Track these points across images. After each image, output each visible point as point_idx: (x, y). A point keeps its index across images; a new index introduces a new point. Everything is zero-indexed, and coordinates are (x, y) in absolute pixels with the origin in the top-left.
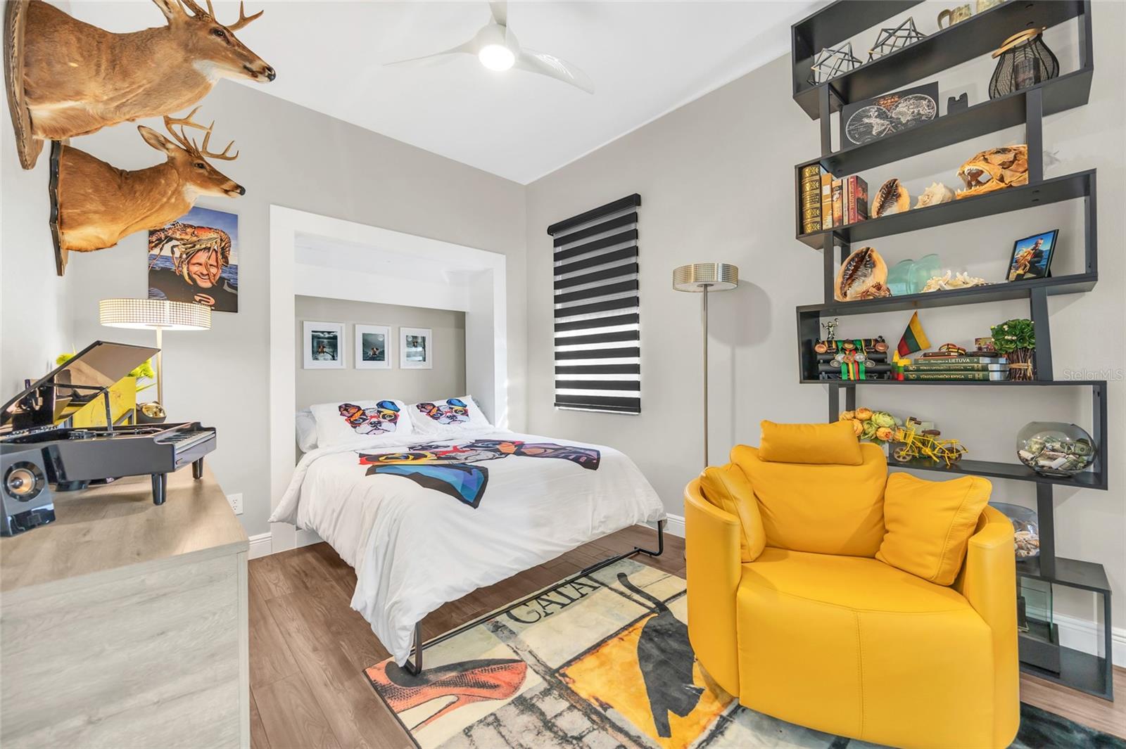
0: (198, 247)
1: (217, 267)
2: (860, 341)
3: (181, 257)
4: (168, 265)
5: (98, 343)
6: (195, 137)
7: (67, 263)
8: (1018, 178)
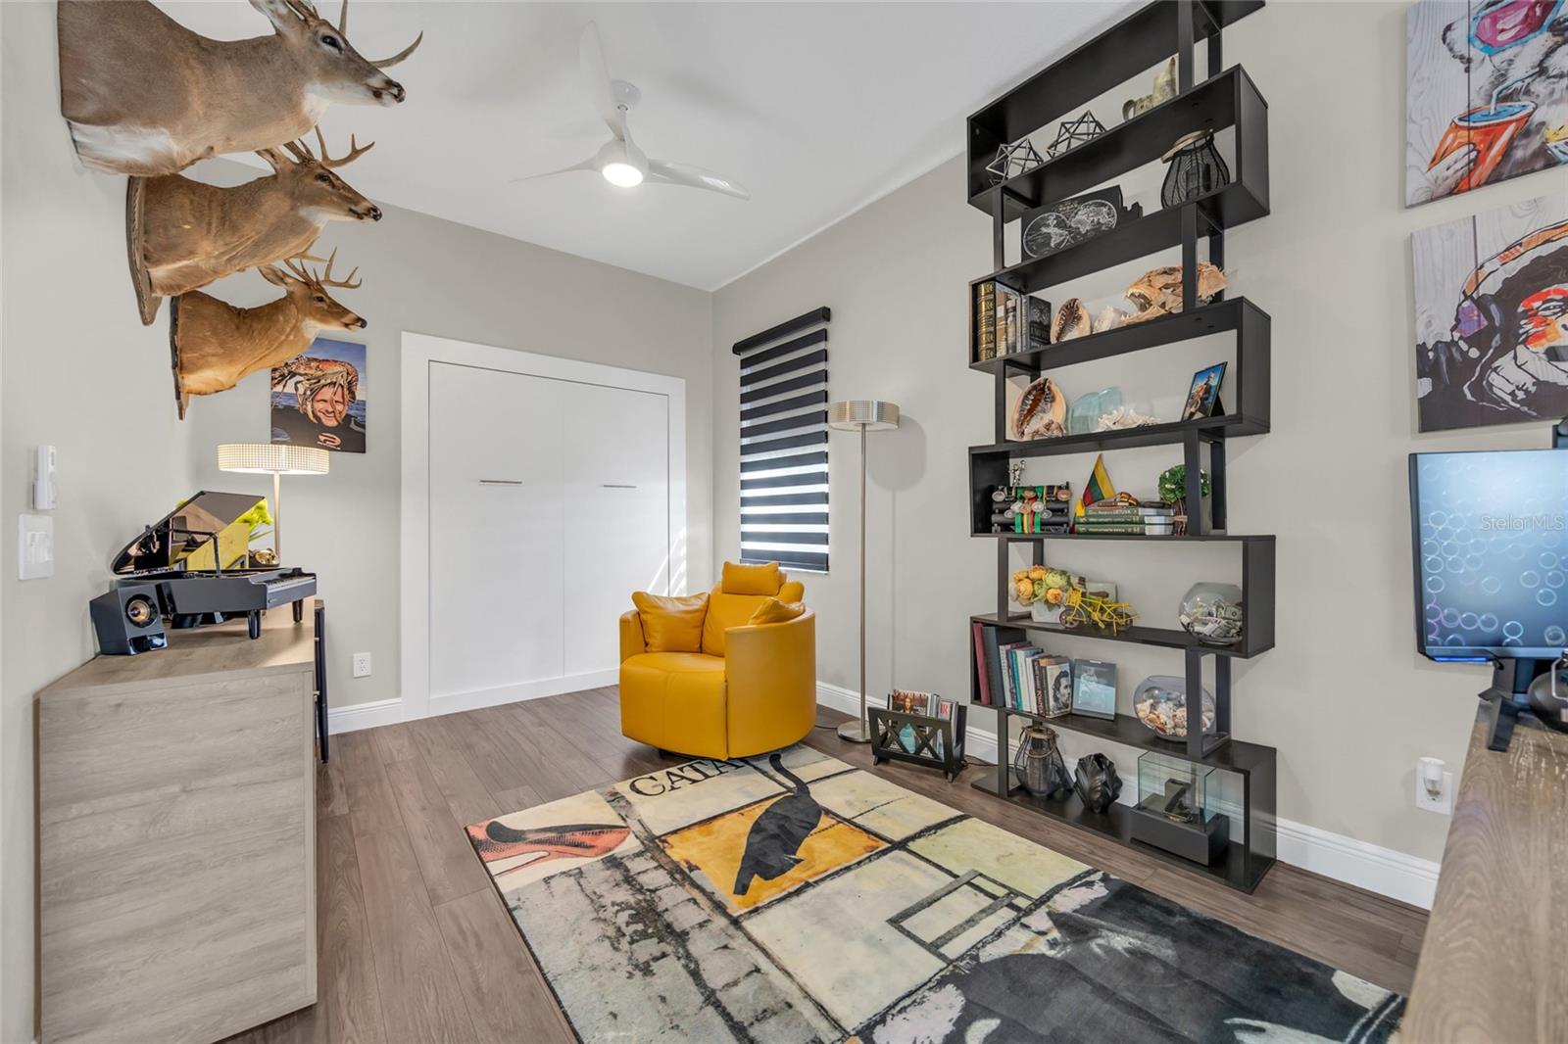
0: (323, 382)
1: (343, 403)
2: (1043, 487)
3: (305, 394)
4: (291, 403)
5: (202, 493)
6: (316, 270)
7: (187, 405)
8: (1175, 305)
